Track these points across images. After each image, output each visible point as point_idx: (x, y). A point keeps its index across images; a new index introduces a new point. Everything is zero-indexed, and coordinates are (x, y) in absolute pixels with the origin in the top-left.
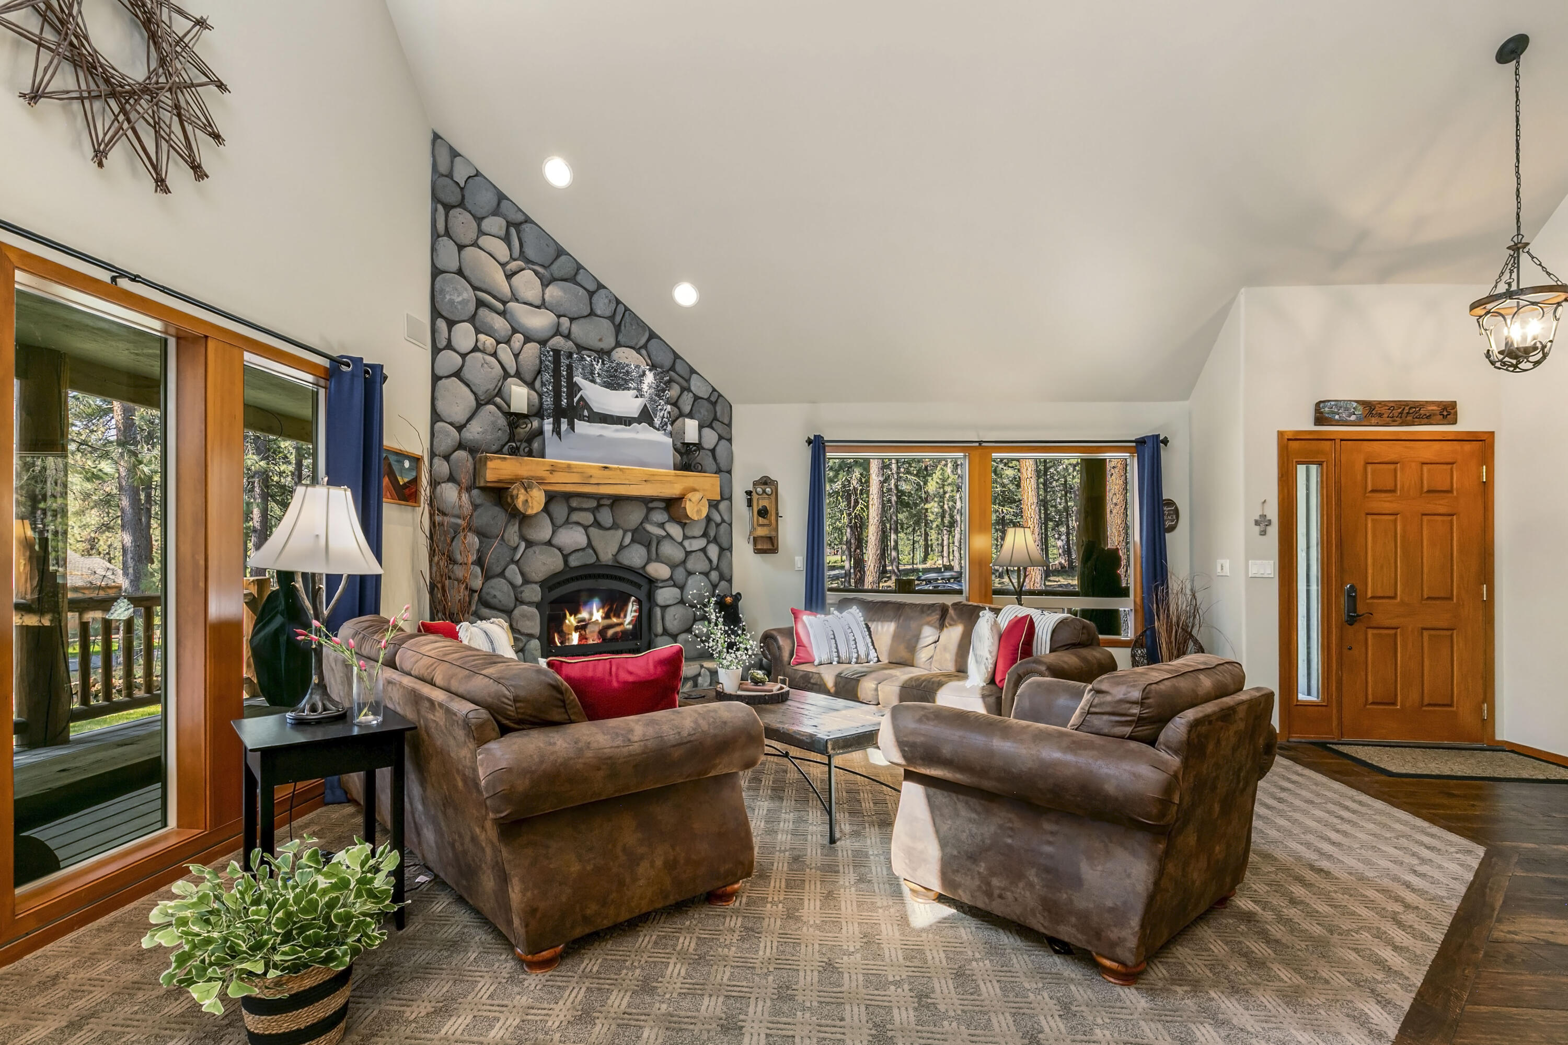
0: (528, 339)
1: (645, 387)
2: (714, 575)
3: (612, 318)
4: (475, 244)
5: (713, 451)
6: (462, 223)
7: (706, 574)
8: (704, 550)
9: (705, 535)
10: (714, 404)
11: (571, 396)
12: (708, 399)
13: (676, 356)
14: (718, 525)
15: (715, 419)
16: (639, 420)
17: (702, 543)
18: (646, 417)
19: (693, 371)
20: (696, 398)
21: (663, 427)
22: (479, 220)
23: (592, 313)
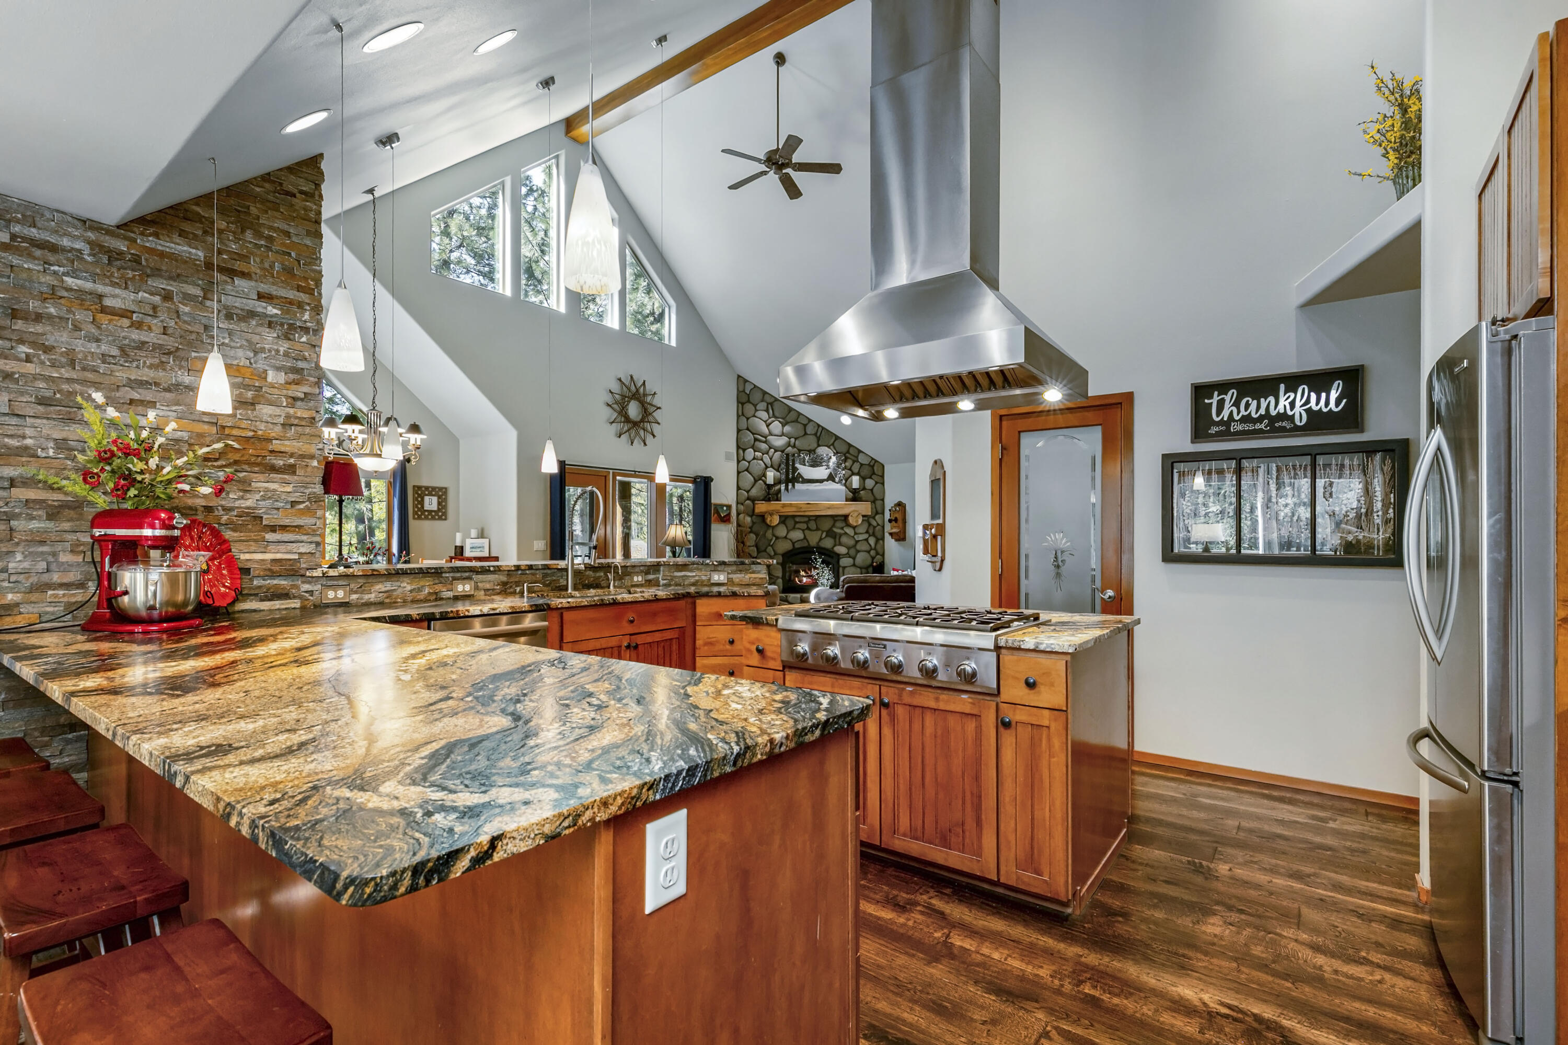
0: (776, 451)
1: (831, 464)
2: (873, 553)
3: (815, 434)
4: (754, 416)
5: (872, 490)
6: (749, 408)
7: (869, 552)
8: (867, 540)
9: (867, 532)
10: (873, 467)
11: (793, 473)
12: (869, 465)
13: (850, 445)
14: (875, 527)
15: (874, 473)
16: (827, 480)
17: (866, 536)
18: (831, 478)
19: (860, 451)
20: (862, 465)
21: (840, 481)
22: (755, 406)
23: (806, 434)
